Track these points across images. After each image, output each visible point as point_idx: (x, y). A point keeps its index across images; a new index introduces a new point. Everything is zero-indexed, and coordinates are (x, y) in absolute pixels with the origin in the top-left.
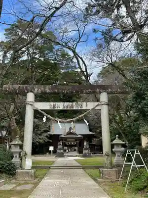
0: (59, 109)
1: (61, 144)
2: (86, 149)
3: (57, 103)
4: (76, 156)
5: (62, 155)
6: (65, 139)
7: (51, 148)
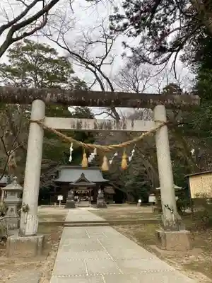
0: (87, 129)
1: (72, 192)
2: (101, 198)
3: (83, 120)
4: (88, 207)
5: (72, 206)
6: (76, 187)
7: (60, 198)
